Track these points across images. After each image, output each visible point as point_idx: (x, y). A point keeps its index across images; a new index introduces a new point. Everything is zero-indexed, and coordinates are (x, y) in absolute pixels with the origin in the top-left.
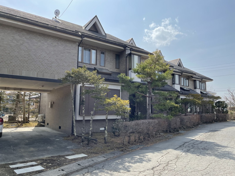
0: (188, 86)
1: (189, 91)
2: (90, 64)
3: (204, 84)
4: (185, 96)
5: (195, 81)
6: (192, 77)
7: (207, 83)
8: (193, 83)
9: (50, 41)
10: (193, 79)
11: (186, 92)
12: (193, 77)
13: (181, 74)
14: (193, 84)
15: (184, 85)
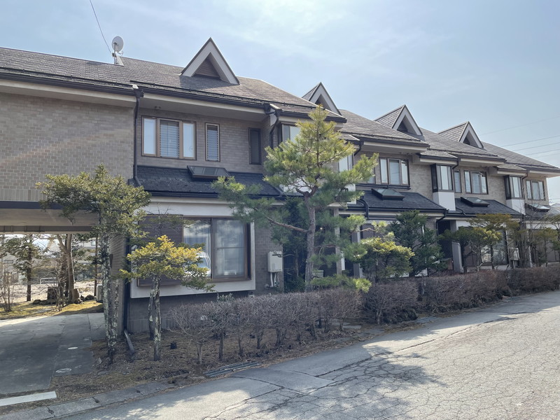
0: (488, 193)
1: (486, 206)
2: (178, 159)
3: (541, 183)
4: (467, 221)
5: (506, 179)
6: (496, 168)
7: (548, 179)
8: (503, 184)
9: (58, 113)
10: (499, 173)
11: (475, 210)
12: (498, 169)
13: (455, 163)
14: (503, 188)
15: (474, 192)
